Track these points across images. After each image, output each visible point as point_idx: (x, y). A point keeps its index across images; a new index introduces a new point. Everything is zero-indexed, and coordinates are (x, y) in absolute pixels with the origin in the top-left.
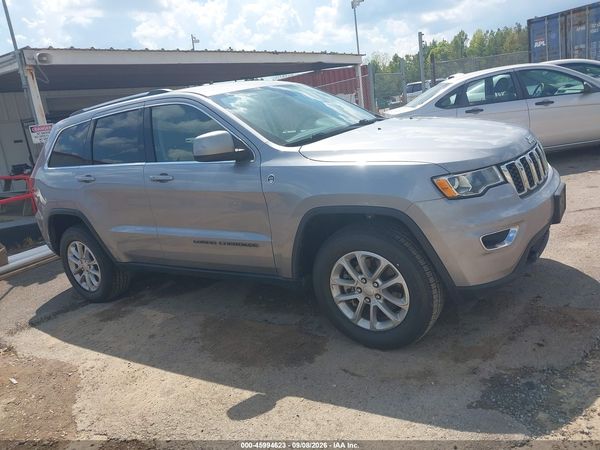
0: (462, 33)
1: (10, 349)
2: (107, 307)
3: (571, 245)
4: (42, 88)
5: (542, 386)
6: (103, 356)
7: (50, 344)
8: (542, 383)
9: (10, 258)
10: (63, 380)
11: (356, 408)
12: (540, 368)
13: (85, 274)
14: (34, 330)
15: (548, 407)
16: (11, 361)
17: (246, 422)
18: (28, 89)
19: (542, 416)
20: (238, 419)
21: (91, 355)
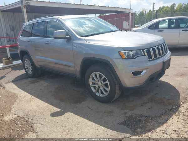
0: (174, 4)
1: (4, 88)
2: (34, 79)
3: (177, 79)
4: (27, 12)
5: (144, 121)
6: (26, 93)
7: (14, 88)
8: (144, 120)
9: (13, 62)
10: (13, 98)
11: (86, 119)
12: (146, 116)
13: (29, 69)
14: (12, 83)
15: (142, 128)
16: (3, 91)
17: (54, 118)
18: (23, 12)
19: (139, 130)
20: (52, 117)
21: (23, 92)
